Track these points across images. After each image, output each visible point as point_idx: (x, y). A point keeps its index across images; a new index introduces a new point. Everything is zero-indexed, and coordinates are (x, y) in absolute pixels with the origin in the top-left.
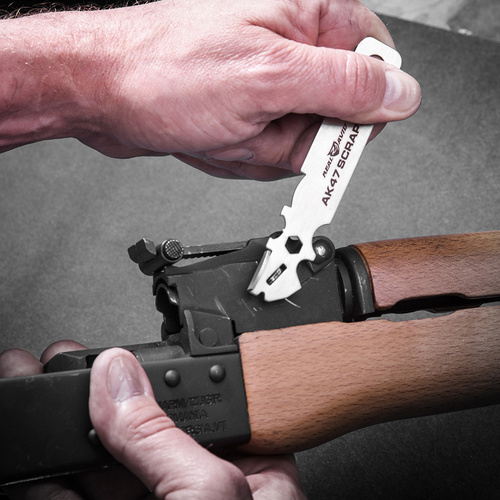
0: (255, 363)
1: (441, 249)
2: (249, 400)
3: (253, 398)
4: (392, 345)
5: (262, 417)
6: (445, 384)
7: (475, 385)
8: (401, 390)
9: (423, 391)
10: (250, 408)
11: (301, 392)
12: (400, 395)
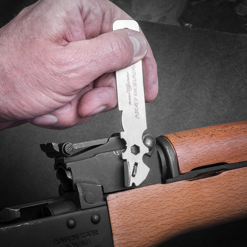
0: (116, 211)
1: (214, 137)
2: (113, 232)
3: (115, 231)
4: (188, 195)
5: (120, 241)
6: (218, 214)
7: (233, 213)
8: (194, 219)
9: (206, 219)
10: (114, 236)
11: (141, 226)
12: (194, 222)
